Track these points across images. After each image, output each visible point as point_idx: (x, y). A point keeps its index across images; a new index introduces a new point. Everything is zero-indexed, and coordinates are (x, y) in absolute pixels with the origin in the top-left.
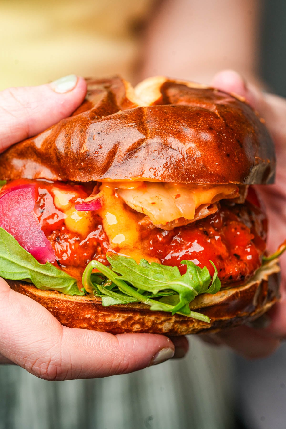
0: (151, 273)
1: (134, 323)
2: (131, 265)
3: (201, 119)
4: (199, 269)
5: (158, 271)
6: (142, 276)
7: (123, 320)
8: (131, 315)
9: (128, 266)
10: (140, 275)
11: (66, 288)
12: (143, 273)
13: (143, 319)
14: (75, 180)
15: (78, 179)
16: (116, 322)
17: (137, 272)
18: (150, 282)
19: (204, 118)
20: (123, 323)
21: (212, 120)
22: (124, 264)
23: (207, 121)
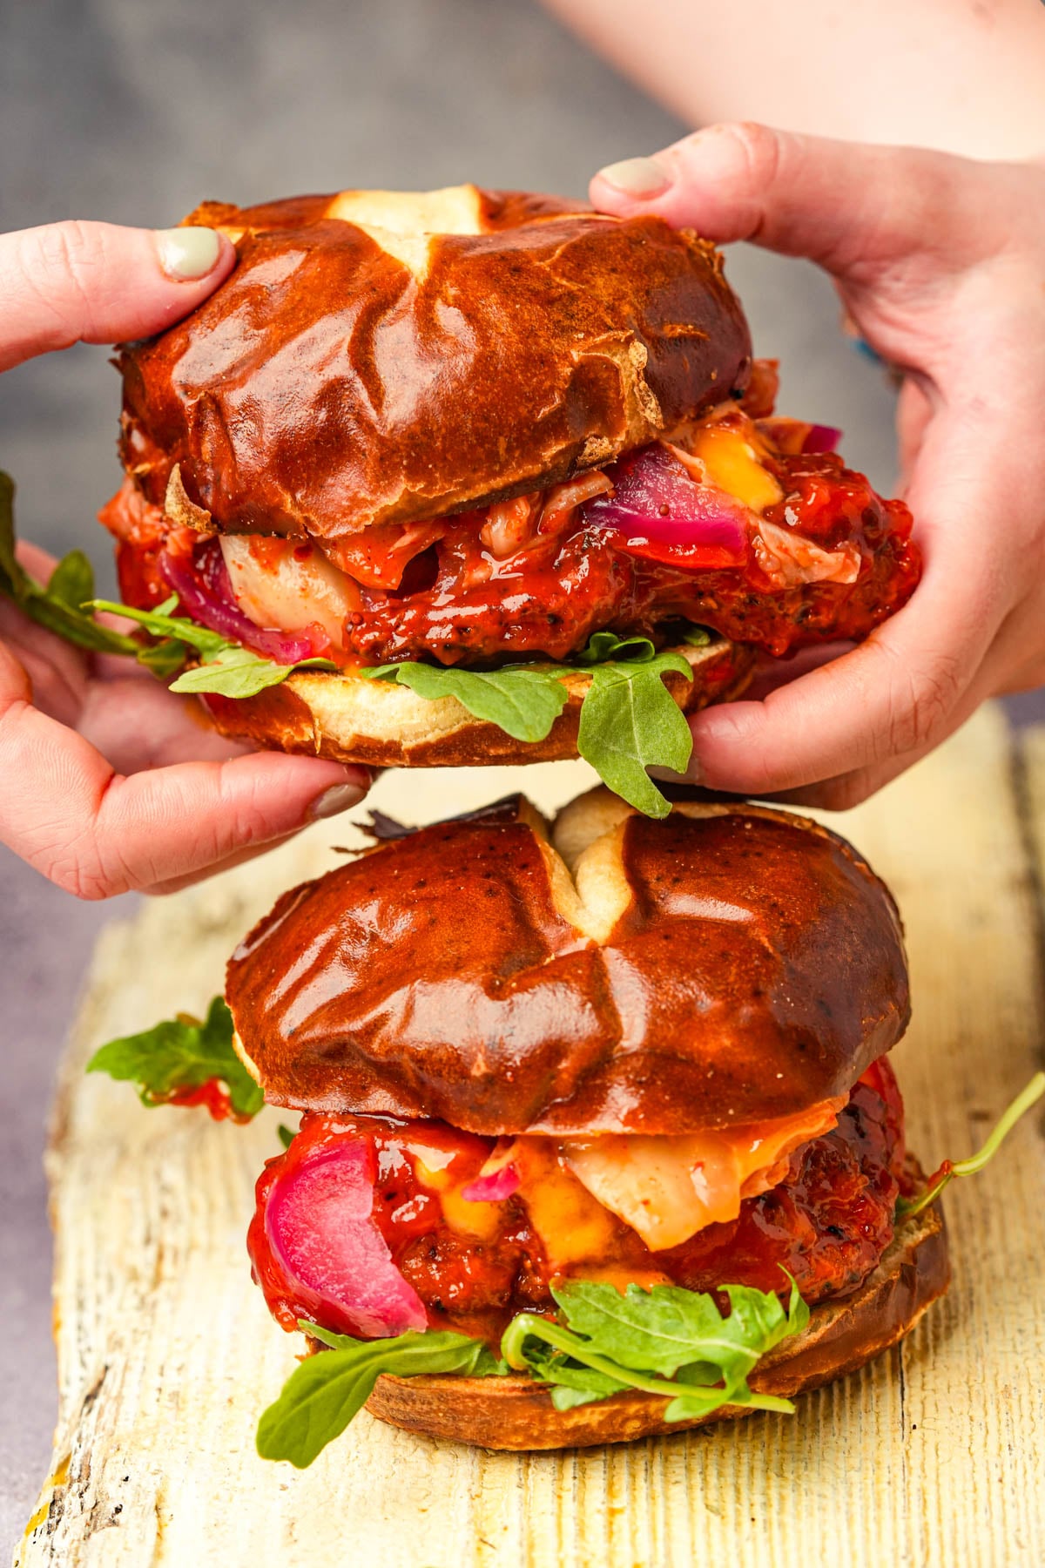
0: (655, 1319)
1: (627, 1420)
2: (607, 1302)
3: (734, 970)
4: (759, 1297)
5: (670, 1312)
6: (636, 1330)
7: (601, 1418)
8: (617, 1407)
9: (601, 1306)
10: (630, 1327)
11: (466, 1366)
12: (638, 1321)
13: (645, 1409)
14: (463, 1128)
15: (467, 1127)
16: (587, 1426)
17: (625, 1320)
18: (655, 1342)
19: (739, 966)
20: (601, 1423)
21: (757, 967)
22: (594, 1303)
23: (746, 972)
